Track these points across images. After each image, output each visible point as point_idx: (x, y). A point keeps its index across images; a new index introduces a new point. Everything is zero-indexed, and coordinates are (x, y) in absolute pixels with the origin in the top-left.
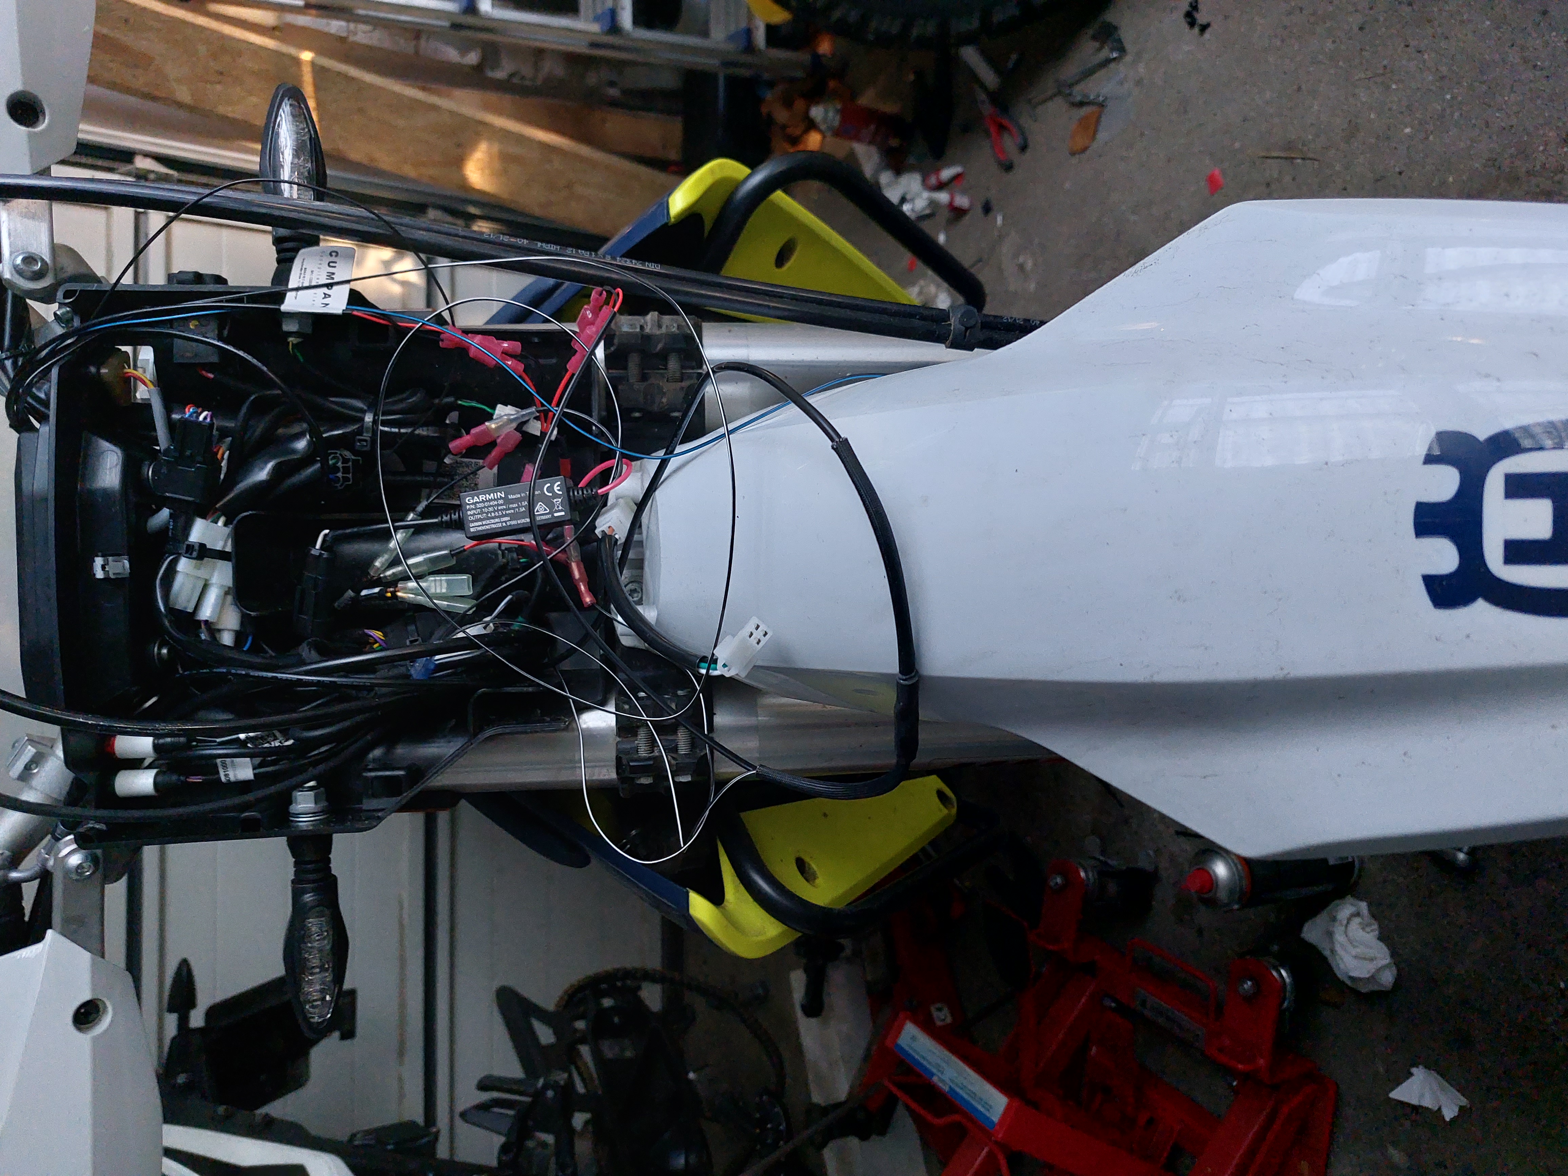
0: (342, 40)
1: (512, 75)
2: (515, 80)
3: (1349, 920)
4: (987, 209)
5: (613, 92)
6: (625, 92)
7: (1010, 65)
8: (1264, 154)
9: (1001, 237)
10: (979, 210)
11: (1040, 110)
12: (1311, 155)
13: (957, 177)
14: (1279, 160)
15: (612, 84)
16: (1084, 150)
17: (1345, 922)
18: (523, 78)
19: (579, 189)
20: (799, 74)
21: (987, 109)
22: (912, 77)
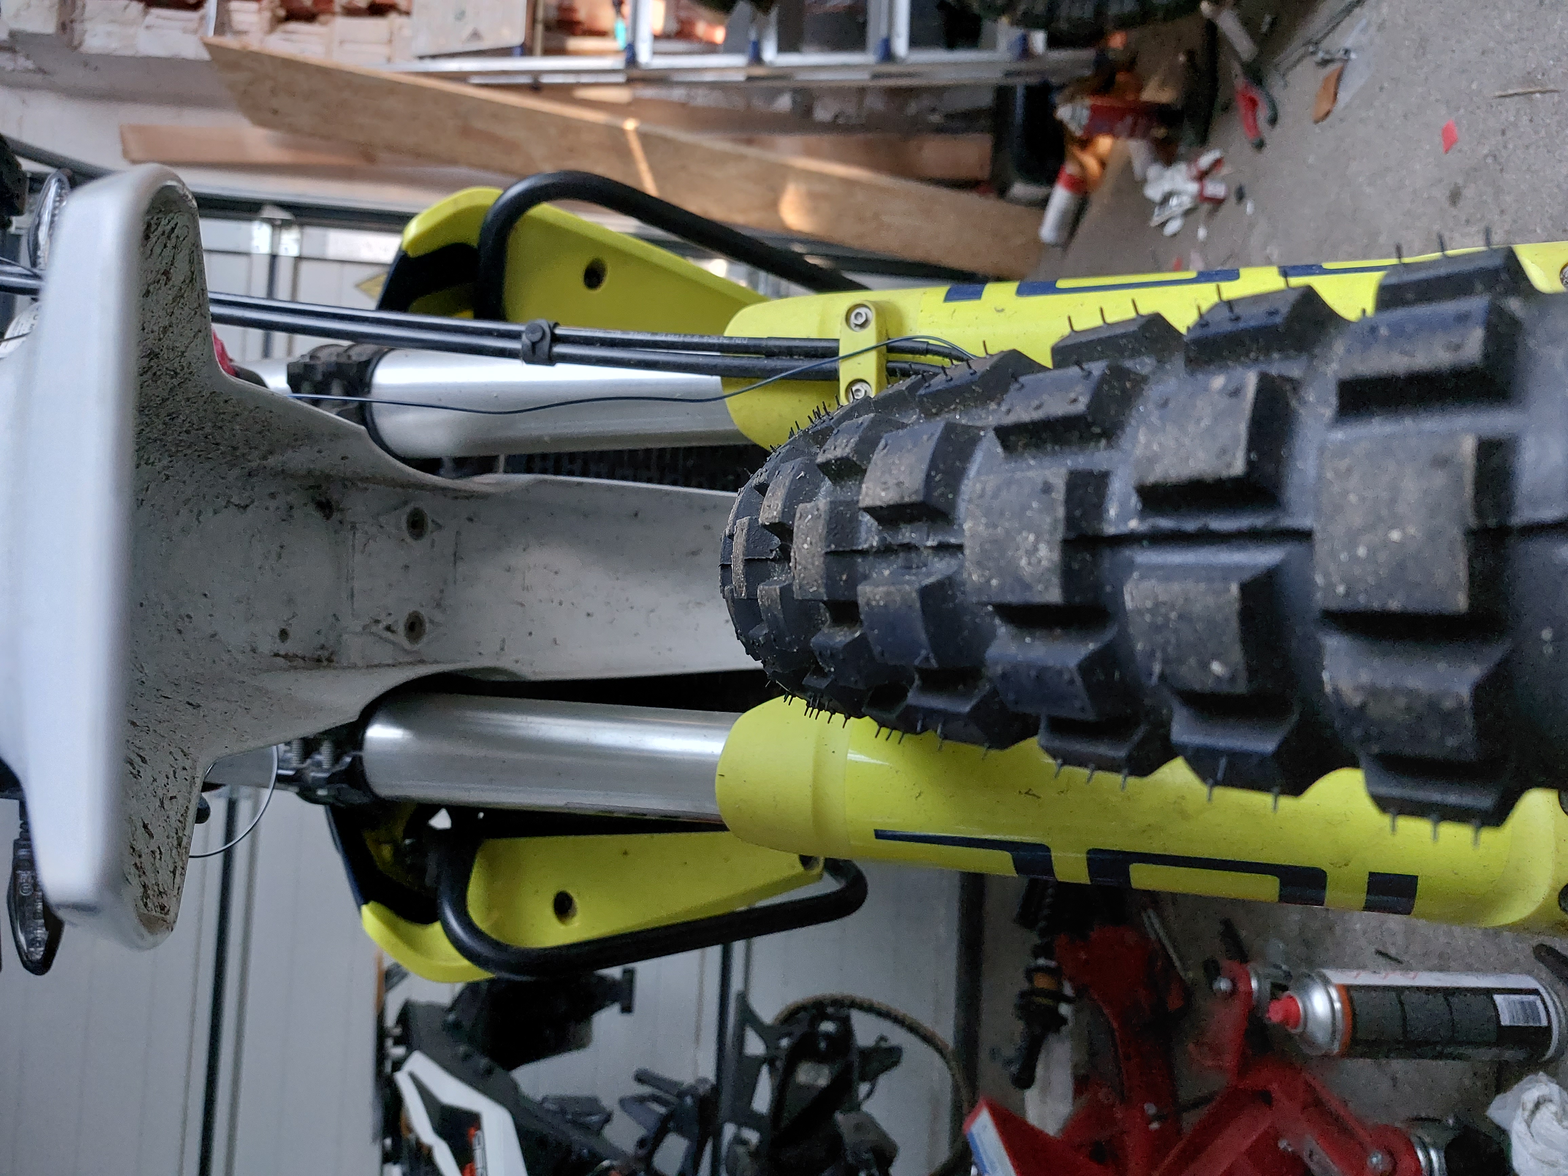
0: (683, 105)
1: (836, 117)
2: (841, 121)
3: (1537, 1105)
4: (1241, 195)
5: (935, 118)
6: (949, 116)
7: (1265, 28)
8: (1497, 94)
9: (1251, 226)
10: (1233, 200)
11: (1290, 76)
12: (1551, 87)
13: (1217, 163)
14: (1516, 98)
15: (933, 110)
16: (1327, 114)
17: (1530, 1106)
18: (849, 117)
19: (886, 219)
20: (1087, 73)
21: (1240, 82)
22: (1182, 58)
